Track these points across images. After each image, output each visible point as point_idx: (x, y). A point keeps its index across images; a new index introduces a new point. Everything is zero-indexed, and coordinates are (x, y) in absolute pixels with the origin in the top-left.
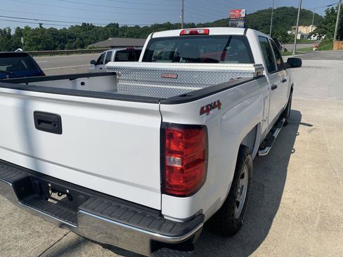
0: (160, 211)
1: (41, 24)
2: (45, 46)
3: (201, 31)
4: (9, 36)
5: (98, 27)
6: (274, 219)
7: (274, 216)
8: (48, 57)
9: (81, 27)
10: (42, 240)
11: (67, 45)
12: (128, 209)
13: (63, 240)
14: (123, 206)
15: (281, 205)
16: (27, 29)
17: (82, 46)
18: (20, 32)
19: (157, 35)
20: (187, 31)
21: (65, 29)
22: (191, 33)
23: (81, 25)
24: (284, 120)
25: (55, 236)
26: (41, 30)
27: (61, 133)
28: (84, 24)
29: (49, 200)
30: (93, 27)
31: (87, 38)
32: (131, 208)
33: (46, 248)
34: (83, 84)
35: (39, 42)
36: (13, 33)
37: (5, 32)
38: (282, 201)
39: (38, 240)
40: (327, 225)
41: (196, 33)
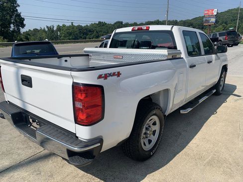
0: (76, 134)
1: (72, 23)
2: (74, 37)
3: (144, 28)
4: (53, 31)
5: (109, 24)
6: (178, 155)
7: (178, 153)
8: (72, 44)
9: (98, 24)
10: (31, 151)
11: (87, 37)
12: (61, 132)
13: (42, 152)
14: (59, 130)
15: (187, 147)
16: (64, 26)
17: (98, 37)
18: (59, 28)
19: (118, 30)
20: (136, 28)
21: (87, 26)
22: (138, 29)
23: (97, 23)
24: (215, 91)
25: (38, 150)
26: (72, 26)
27: (32, 87)
28: (100, 22)
29: (32, 127)
30: (106, 24)
31: (101, 31)
32: (63, 132)
33: (32, 155)
34: (66, 61)
35: (70, 34)
36: (55, 29)
37: (50, 28)
38: (189, 145)
39: (29, 151)
40: (214, 162)
41: (142, 29)
